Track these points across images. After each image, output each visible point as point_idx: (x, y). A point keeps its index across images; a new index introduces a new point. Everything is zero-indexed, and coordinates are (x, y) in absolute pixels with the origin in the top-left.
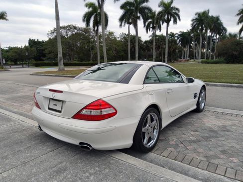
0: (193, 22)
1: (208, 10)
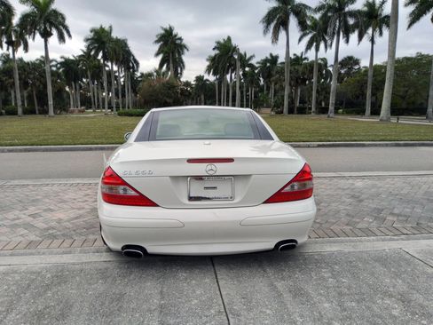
0: (89, 43)
1: (111, 27)
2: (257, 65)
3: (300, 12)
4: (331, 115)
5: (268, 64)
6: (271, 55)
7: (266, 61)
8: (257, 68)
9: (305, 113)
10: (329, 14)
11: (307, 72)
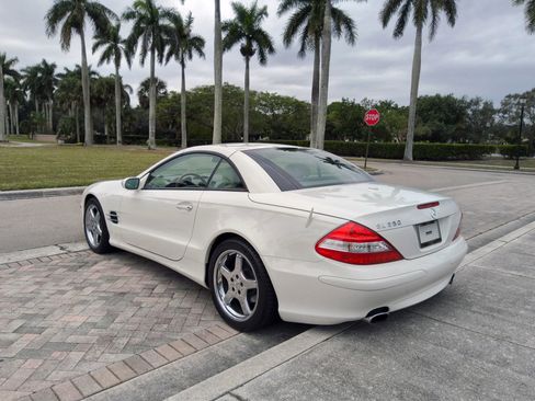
2: (22, 74)
3: (99, 15)
4: (152, 147)
5: (39, 75)
6: (44, 62)
7: (37, 69)
8: (22, 77)
9: (105, 143)
10: (142, 25)
11: (104, 91)
